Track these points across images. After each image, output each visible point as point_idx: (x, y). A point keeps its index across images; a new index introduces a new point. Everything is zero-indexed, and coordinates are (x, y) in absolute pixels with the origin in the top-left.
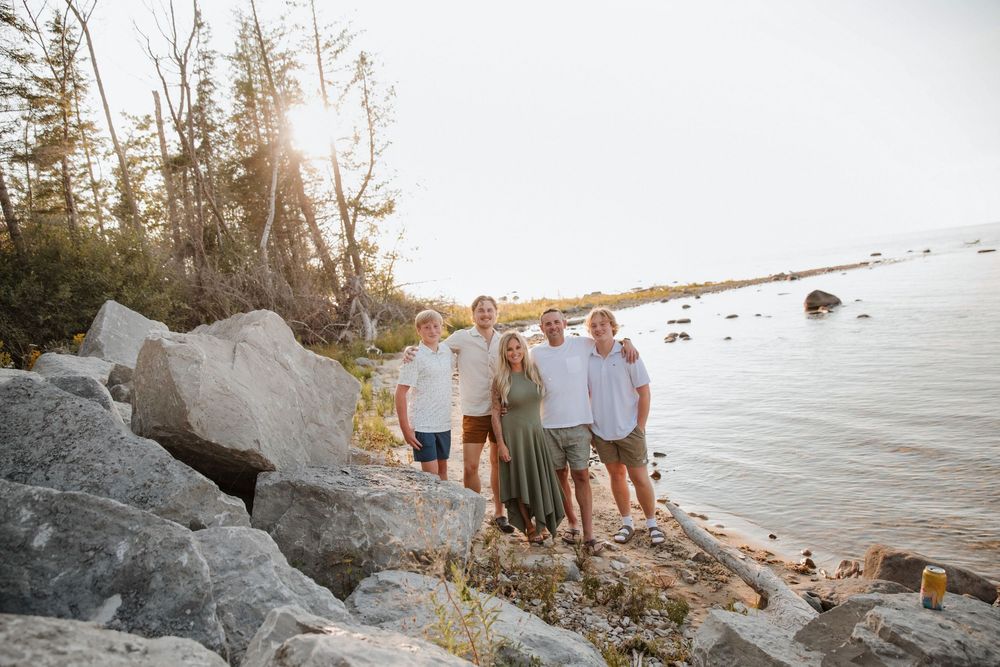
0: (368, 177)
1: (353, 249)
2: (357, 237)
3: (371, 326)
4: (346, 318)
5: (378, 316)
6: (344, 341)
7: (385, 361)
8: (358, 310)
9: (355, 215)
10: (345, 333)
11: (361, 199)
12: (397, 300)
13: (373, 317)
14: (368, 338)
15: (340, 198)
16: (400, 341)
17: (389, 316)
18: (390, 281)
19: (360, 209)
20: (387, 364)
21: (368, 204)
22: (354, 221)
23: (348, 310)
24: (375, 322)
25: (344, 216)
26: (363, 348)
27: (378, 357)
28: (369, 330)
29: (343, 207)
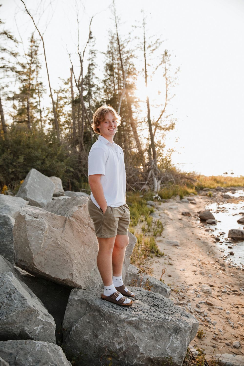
0: (163, 112)
1: (153, 145)
2: (156, 141)
3: (157, 184)
4: (146, 179)
5: (162, 179)
6: (144, 191)
7: (162, 203)
8: (152, 176)
9: (155, 130)
10: (145, 187)
11: (159, 122)
12: (172, 171)
13: (159, 179)
14: (155, 190)
15: (149, 121)
16: (171, 193)
17: (167, 179)
18: (169, 162)
19: (158, 126)
20: (163, 205)
21: (162, 124)
22: (155, 132)
23: (147, 176)
24: (160, 182)
25: (150, 130)
26: (152, 195)
27: (158, 201)
28: (156, 186)
29: (150, 125)
